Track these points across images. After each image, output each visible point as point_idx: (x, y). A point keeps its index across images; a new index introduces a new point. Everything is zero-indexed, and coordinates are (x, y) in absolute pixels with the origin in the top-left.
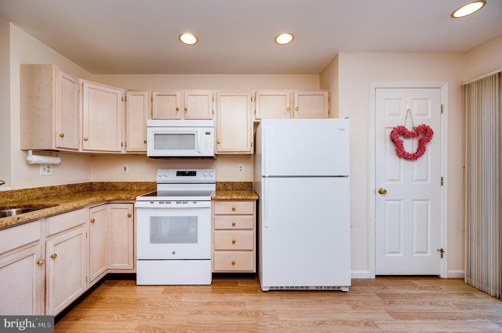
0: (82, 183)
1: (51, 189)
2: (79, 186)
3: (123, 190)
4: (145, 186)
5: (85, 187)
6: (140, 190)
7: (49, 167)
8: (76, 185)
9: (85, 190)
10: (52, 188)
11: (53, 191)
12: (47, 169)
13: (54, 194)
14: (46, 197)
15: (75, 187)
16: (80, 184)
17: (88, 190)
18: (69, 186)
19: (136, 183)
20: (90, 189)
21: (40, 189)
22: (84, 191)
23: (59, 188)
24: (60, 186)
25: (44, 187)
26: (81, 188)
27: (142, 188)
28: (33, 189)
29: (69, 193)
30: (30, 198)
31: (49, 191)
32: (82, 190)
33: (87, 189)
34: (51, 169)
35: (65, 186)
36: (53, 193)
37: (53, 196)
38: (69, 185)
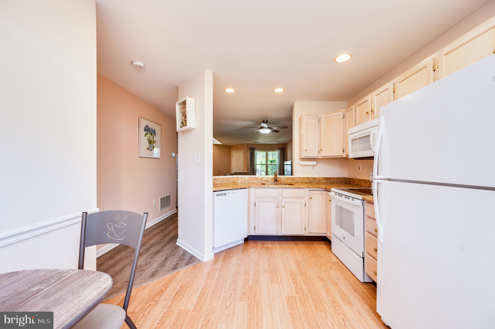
0: (336, 178)
1: (313, 179)
2: (333, 179)
3: (357, 185)
5: (339, 180)
7: (313, 167)
8: (331, 178)
9: (339, 182)
10: (314, 178)
11: (315, 180)
12: (312, 168)
13: (315, 182)
14: (311, 183)
15: (330, 180)
16: (334, 178)
17: (342, 183)
18: (326, 179)
20: (344, 182)
21: (307, 178)
22: (338, 183)
23: (318, 179)
24: (319, 178)
25: (309, 178)
26: (335, 181)
27: (366, 185)
28: (303, 178)
29: (325, 183)
30: (302, 182)
31: (312, 180)
32: (336, 182)
33: (340, 182)
34: (315, 168)
35: (323, 178)
36: (314, 181)
37: (315, 183)
38: (325, 178)
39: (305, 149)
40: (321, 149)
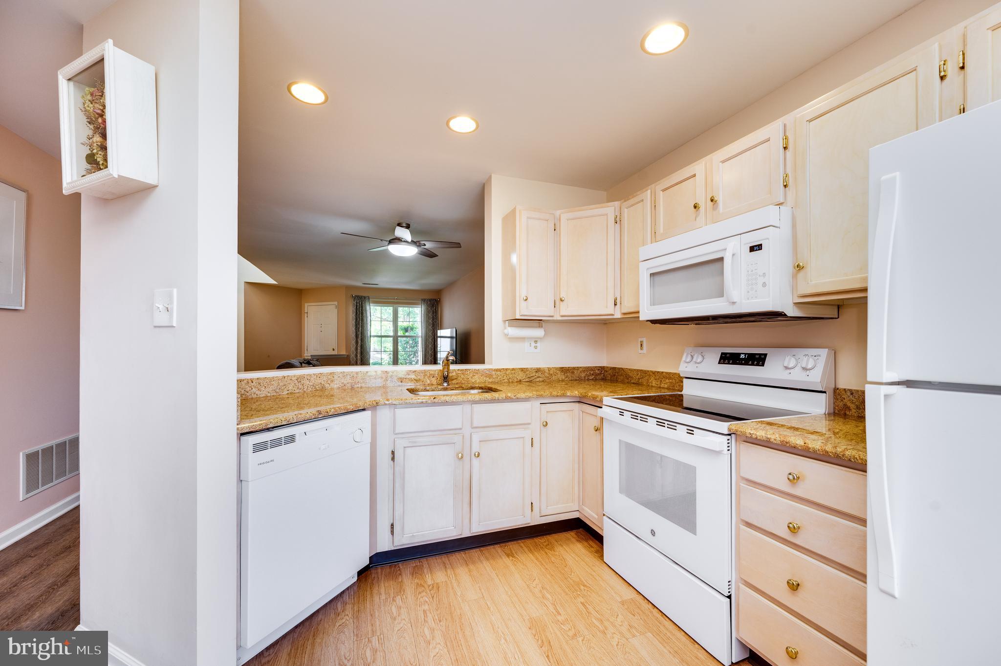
0: (584, 367)
1: (537, 372)
2: (579, 371)
3: (637, 384)
4: (667, 381)
5: (590, 373)
6: (660, 387)
7: (536, 342)
8: (574, 368)
9: (591, 378)
10: (538, 370)
11: (539, 374)
12: (533, 344)
13: (541, 379)
14: (530, 382)
15: (573, 373)
16: (581, 367)
17: (596, 379)
18: (563, 370)
19: (654, 373)
20: (600, 378)
21: (522, 370)
22: (588, 380)
23: (547, 371)
24: (549, 369)
25: (527, 368)
26: (583, 375)
27: (662, 385)
28: (513, 369)
29: (563, 381)
30: (511, 381)
31: (534, 374)
32: (585, 377)
33: (593, 376)
34: (538, 344)
35: (556, 369)
36: (539, 377)
37: (539, 382)
38: (563, 368)
39: (523, 296)
40: (561, 296)
